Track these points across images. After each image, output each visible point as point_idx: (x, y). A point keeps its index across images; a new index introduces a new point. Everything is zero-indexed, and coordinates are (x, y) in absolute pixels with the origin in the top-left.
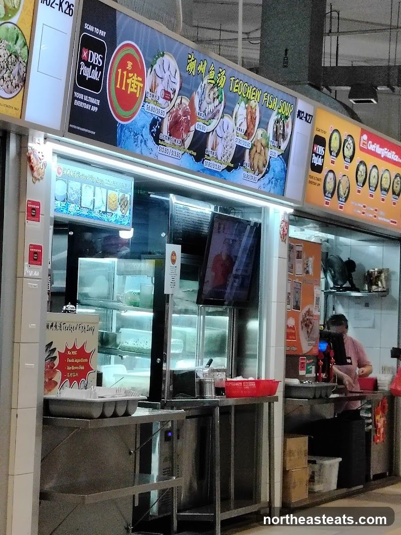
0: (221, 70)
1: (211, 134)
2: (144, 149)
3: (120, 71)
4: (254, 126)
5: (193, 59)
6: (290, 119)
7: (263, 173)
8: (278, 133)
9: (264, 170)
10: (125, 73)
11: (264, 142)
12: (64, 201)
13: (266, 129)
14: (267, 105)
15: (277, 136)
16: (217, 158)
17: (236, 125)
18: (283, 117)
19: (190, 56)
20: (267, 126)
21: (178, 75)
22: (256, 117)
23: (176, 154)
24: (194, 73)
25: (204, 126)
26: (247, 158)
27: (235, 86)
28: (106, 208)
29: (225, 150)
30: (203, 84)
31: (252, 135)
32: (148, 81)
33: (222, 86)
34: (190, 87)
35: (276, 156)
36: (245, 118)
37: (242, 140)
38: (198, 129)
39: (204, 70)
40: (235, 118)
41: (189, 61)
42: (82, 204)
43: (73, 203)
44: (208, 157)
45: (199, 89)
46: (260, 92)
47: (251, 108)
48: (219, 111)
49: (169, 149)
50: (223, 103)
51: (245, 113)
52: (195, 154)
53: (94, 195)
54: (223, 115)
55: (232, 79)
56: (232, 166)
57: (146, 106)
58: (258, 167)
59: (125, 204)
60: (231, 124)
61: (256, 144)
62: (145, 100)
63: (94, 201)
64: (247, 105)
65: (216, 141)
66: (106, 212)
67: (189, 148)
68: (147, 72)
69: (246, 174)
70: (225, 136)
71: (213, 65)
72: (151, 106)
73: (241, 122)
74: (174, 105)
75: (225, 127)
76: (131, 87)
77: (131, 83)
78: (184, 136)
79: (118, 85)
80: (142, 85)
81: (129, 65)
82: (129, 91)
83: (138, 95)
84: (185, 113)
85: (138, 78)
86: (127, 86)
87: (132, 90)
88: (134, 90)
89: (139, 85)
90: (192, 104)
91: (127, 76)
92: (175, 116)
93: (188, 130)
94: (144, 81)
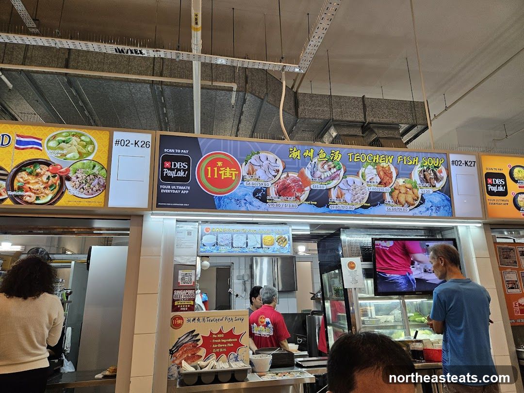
0: (333, 151)
1: (332, 190)
2: (250, 207)
3: (209, 168)
4: (391, 178)
5: (295, 150)
6: (442, 168)
7: (416, 205)
8: (428, 178)
9: (417, 203)
10: (216, 169)
11: (408, 186)
12: (214, 245)
13: (410, 178)
14: (405, 163)
15: (426, 180)
16: (346, 202)
17: (365, 180)
18: (430, 167)
19: (291, 149)
20: (409, 176)
21: (279, 162)
22: (392, 172)
23: (291, 206)
24: (299, 158)
25: (322, 185)
26: (388, 198)
27: (356, 158)
28: (262, 245)
29: (356, 196)
30: (313, 162)
31: (390, 183)
32: (244, 169)
33: (338, 160)
34: (297, 166)
35: (431, 192)
36: (376, 175)
37: (377, 188)
38: (315, 188)
39: (311, 154)
40: (362, 176)
41: (291, 152)
42: (234, 245)
43: (223, 246)
44: (334, 203)
45: (309, 166)
46: (392, 157)
47: (383, 167)
48: (339, 175)
49: (281, 204)
50: (342, 170)
51: (375, 172)
52: (316, 203)
53: (247, 239)
54: (345, 177)
55: (350, 154)
56: (369, 205)
57: (245, 183)
58: (406, 202)
59: (284, 241)
60: (358, 180)
61: (397, 188)
62: (243, 180)
63: (247, 243)
64: (376, 167)
65: (341, 193)
66: (262, 247)
67: (306, 201)
68: (241, 165)
69: (391, 208)
70: (351, 188)
71: (322, 150)
72: (251, 183)
73: (371, 177)
74: (279, 178)
75: (351, 183)
76: (224, 175)
77: (224, 173)
78: (298, 194)
79: (209, 176)
80: (237, 173)
81: (220, 164)
82: (223, 178)
83: (234, 178)
84: (294, 181)
85: (232, 169)
86: (219, 175)
87: (225, 177)
88: (228, 176)
89: (234, 173)
90: (302, 175)
91: (219, 170)
92: (283, 185)
93: (301, 190)
94: (238, 170)
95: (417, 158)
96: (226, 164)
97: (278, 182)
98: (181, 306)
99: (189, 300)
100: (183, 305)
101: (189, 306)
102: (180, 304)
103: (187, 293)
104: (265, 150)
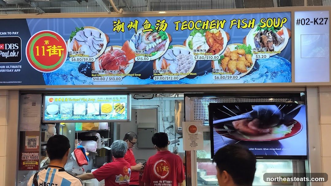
0: (159, 21)
1: (157, 61)
3: (37, 47)
4: (222, 44)
5: (119, 23)
6: (284, 30)
7: (248, 72)
8: (265, 42)
9: (249, 70)
10: (43, 47)
11: (241, 51)
12: (57, 114)
13: (244, 43)
14: (239, 27)
15: (263, 44)
16: (171, 73)
17: (192, 49)
18: (269, 29)
19: (115, 22)
20: (243, 41)
21: (103, 36)
22: (222, 38)
23: (115, 79)
24: (123, 30)
25: (146, 57)
26: (216, 65)
27: (183, 26)
28: (100, 113)
29: (182, 66)
30: (138, 34)
31: (220, 50)
32: (69, 46)
33: (164, 30)
34: (121, 39)
35: (268, 57)
36: (205, 42)
37: (205, 56)
38: (139, 60)
39: (135, 26)
40: (189, 45)
41: (115, 25)
42: (75, 113)
43: (65, 114)
44: (158, 75)
45: (133, 38)
46: (224, 21)
47: (213, 34)
48: (164, 45)
49: (106, 78)
50: (168, 40)
51: (203, 39)
52: (140, 75)
53: (87, 107)
54: (170, 46)
55: (177, 23)
56: (195, 74)
57: (70, 59)
58: (237, 69)
59: (121, 108)
60: (185, 49)
61: (228, 55)
62: (69, 57)
63: (86, 111)
64: (205, 34)
65: (166, 64)
66: (100, 114)
67: (130, 73)
68: (67, 42)
69: (219, 76)
70: (177, 58)
71: (147, 21)
72: (76, 58)
73: (198, 46)
74: (104, 53)
75: (176, 53)
76: (51, 53)
77: (51, 51)
78: (122, 67)
79: (38, 55)
80: (63, 49)
81: (47, 42)
82: (50, 55)
83: (60, 55)
84: (118, 54)
85: (58, 47)
86: (47, 53)
87: (52, 54)
88: (54, 54)
89: (60, 50)
90: (126, 48)
91: (46, 48)
92: (108, 58)
93: (126, 63)
94: (64, 47)
95: (254, 20)
96: (53, 42)
97: (102, 56)
98: (28, 166)
99: (35, 161)
100: (29, 165)
101: (34, 166)
102: (27, 164)
103: (33, 155)
104: (90, 25)
